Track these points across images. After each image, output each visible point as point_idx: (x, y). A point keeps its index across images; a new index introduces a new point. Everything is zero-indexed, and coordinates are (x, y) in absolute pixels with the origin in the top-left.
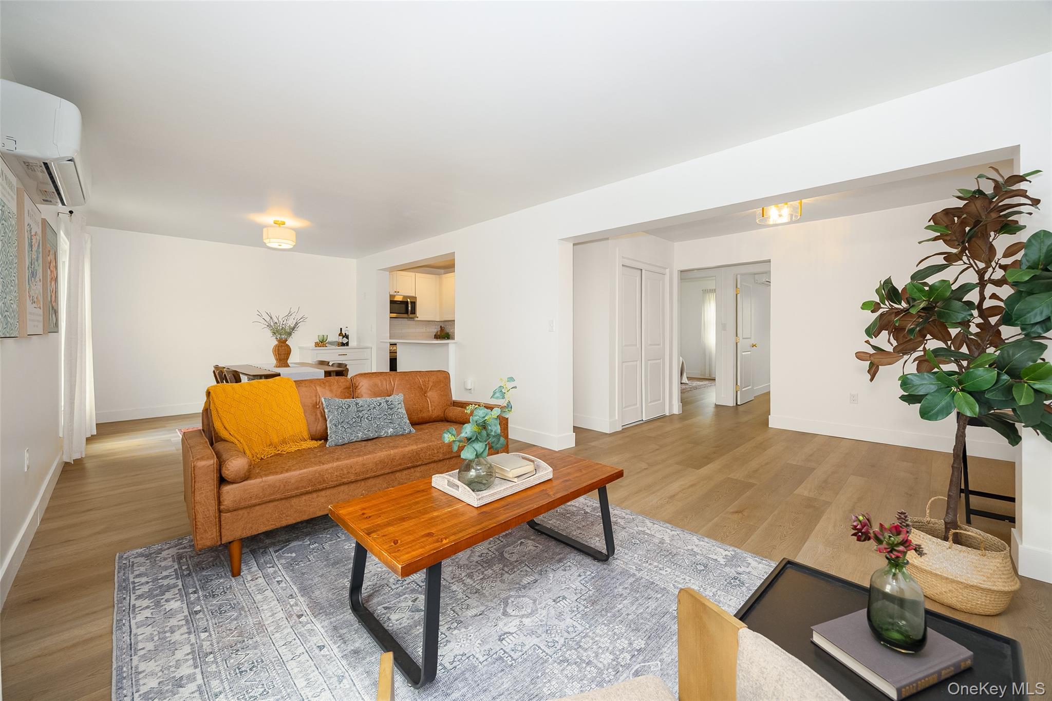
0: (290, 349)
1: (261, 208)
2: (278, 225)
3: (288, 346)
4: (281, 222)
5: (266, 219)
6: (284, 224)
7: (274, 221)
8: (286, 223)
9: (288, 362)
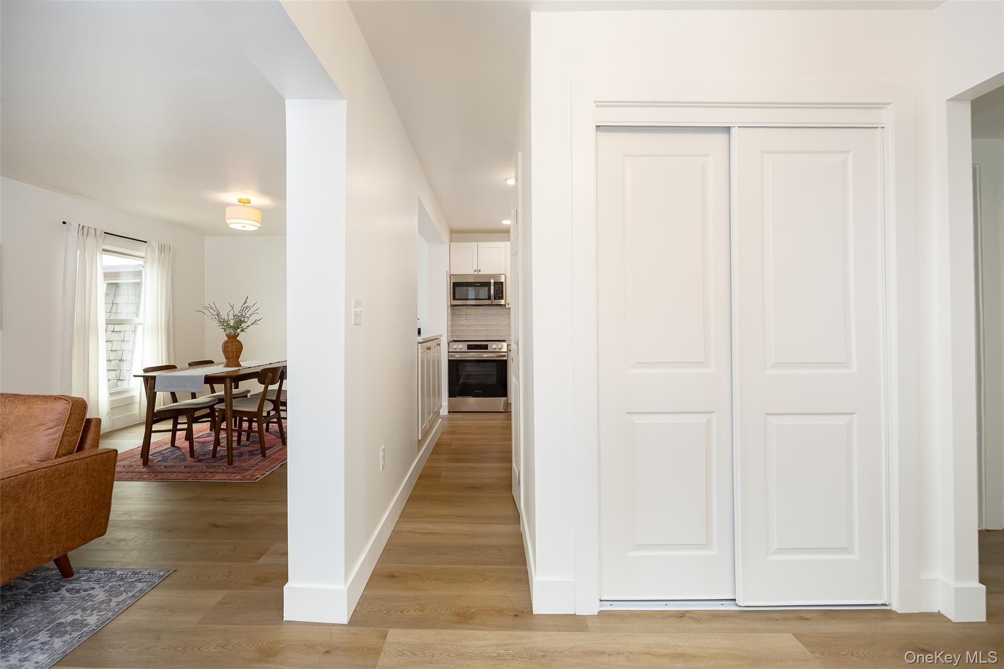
0: (242, 345)
1: (223, 184)
2: (242, 204)
3: (239, 341)
4: (245, 199)
5: (231, 197)
6: (250, 203)
7: (239, 199)
8: (251, 202)
9: (239, 360)
